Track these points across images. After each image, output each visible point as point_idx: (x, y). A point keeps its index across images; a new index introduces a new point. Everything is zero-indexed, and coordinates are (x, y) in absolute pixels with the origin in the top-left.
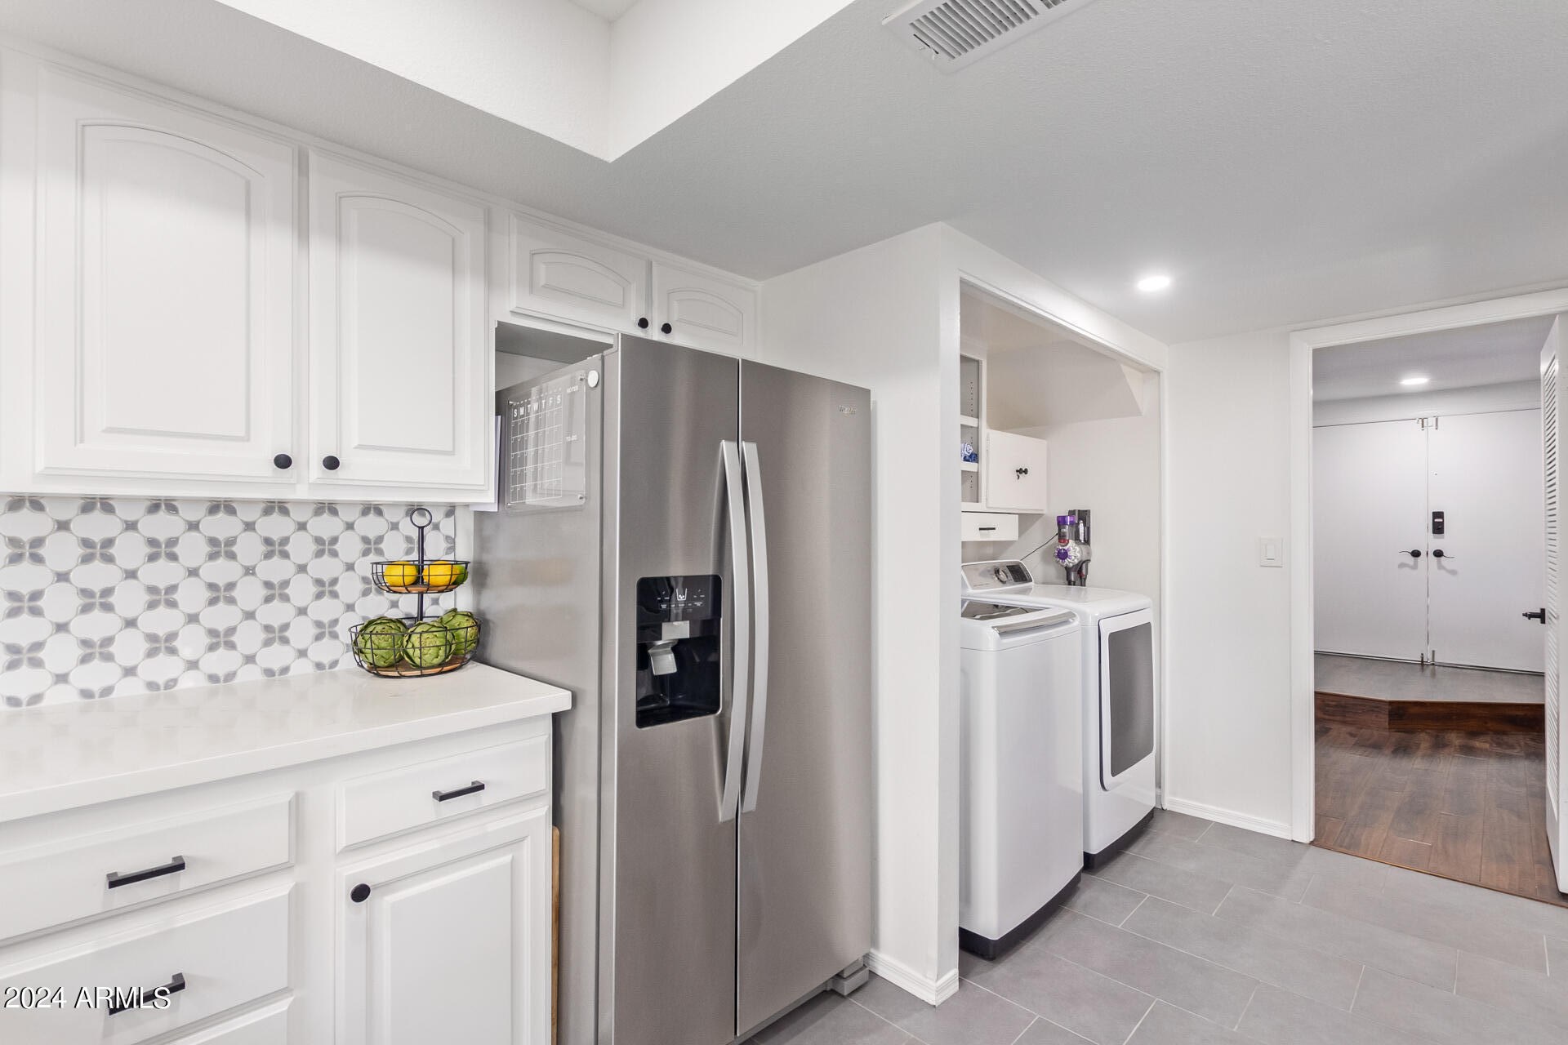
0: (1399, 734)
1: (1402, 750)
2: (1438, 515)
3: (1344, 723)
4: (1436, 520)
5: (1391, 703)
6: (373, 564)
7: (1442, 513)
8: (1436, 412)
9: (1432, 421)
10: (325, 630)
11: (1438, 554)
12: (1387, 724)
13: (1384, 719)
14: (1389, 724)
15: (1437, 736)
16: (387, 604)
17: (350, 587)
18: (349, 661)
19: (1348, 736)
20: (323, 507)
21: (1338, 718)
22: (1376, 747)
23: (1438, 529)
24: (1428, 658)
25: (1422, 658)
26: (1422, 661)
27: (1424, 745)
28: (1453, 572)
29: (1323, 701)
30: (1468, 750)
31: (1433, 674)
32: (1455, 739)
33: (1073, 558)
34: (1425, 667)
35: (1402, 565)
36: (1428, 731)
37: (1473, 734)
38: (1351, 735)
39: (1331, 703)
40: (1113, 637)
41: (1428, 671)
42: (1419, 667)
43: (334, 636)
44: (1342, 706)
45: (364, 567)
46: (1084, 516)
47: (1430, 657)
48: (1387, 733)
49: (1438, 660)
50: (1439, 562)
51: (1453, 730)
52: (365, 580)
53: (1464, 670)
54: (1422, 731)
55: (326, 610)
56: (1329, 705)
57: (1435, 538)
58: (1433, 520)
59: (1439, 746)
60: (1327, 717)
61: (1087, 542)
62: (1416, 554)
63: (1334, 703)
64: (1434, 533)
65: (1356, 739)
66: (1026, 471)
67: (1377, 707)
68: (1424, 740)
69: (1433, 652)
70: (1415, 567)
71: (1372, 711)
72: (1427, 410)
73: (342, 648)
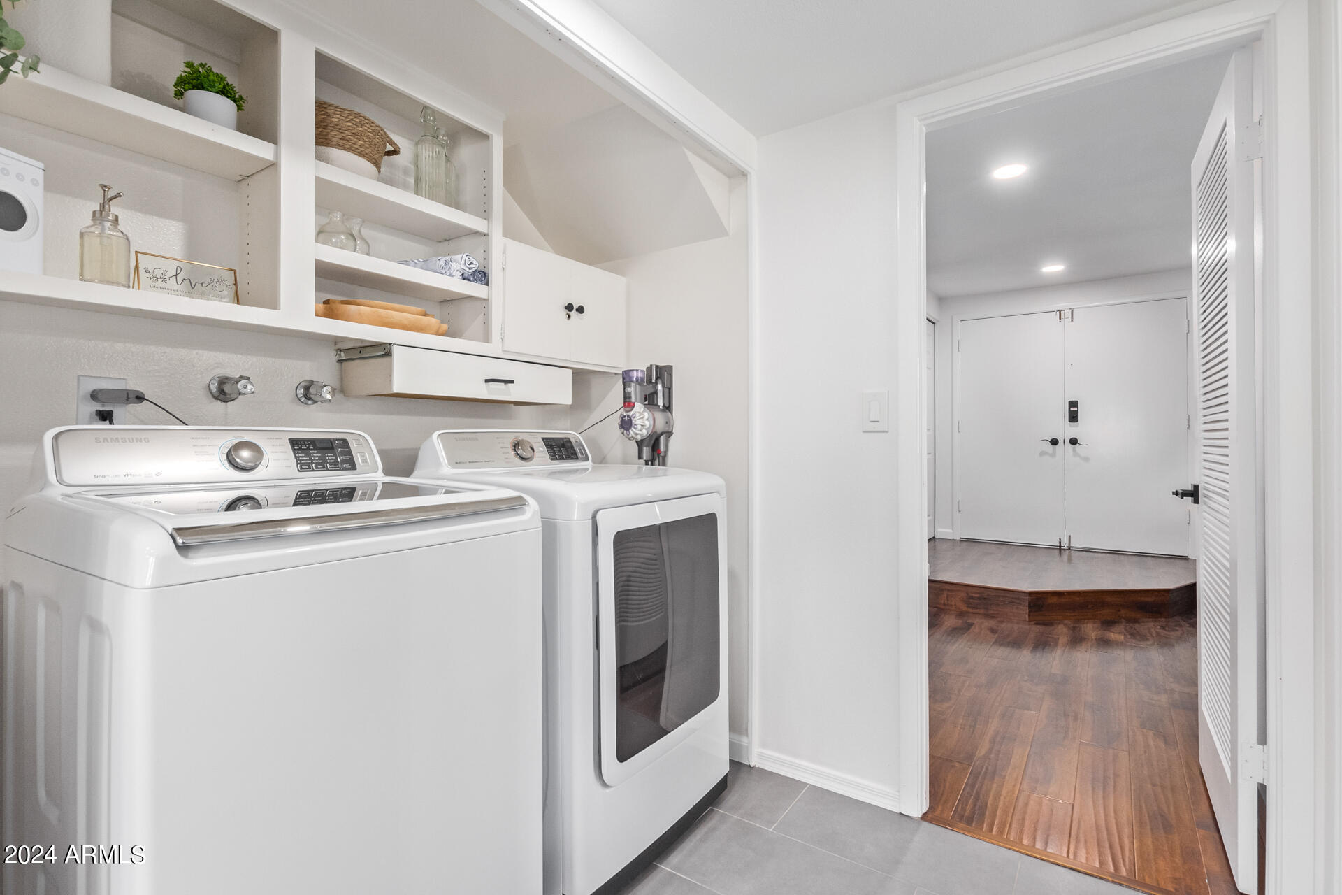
0: (1038, 626)
1: (1042, 644)
2: (1073, 404)
3: (987, 616)
4: (1072, 409)
5: (1031, 594)
7: (1077, 402)
8: (1071, 305)
9: (1068, 313)
11: (1074, 442)
12: (1027, 616)
13: (1024, 611)
14: (1029, 616)
15: (1074, 628)
19: (988, 633)
21: (982, 611)
22: (1016, 643)
23: (1074, 417)
24: (1065, 543)
25: (1060, 543)
26: (1060, 546)
27: (1063, 640)
28: (1086, 459)
29: (967, 593)
30: (1104, 643)
31: (1070, 560)
32: (1091, 629)
33: (639, 427)
34: (1062, 551)
35: (1043, 454)
36: (1066, 622)
37: (1108, 624)
38: (993, 631)
39: (973, 595)
40: (623, 540)
41: (1065, 555)
42: (1057, 552)
44: (985, 599)
46: (663, 373)
47: (1067, 542)
48: (1027, 627)
49: (1074, 544)
50: (1074, 450)
51: (1088, 619)
53: (1096, 554)
54: (1059, 624)
56: (972, 598)
57: (1070, 426)
58: (1069, 409)
59: (1076, 640)
60: (970, 610)
61: (668, 408)
62: (1054, 442)
63: (977, 596)
64: (1070, 421)
65: (997, 635)
66: (581, 310)
67: (1018, 599)
68: (1062, 631)
69: (1070, 536)
70: (1053, 455)
71: (1013, 602)
72: (1064, 302)
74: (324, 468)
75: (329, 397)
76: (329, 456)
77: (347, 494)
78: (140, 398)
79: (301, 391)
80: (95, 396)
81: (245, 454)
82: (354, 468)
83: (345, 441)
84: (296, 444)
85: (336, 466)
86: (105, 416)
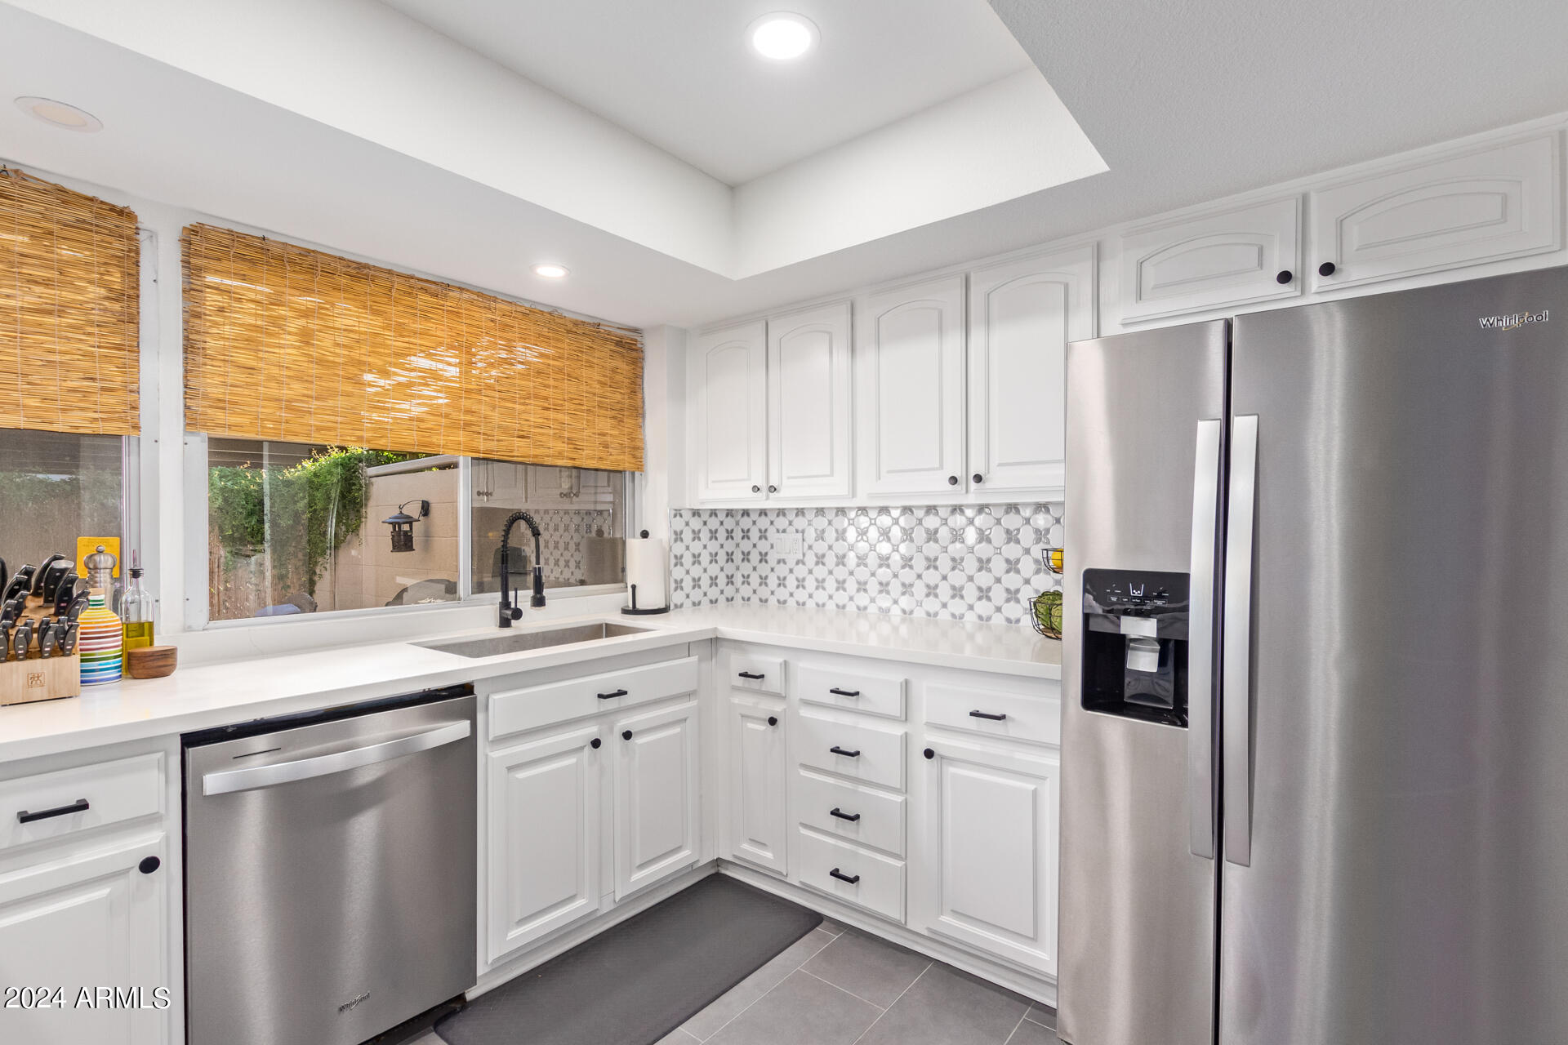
6: (1043, 550)
10: (1012, 595)
16: (1051, 582)
17: (1027, 566)
18: (1027, 621)
20: (1011, 508)
43: (1018, 601)
45: (1037, 552)
52: (1037, 561)
55: (1012, 581)
73: (1021, 611)
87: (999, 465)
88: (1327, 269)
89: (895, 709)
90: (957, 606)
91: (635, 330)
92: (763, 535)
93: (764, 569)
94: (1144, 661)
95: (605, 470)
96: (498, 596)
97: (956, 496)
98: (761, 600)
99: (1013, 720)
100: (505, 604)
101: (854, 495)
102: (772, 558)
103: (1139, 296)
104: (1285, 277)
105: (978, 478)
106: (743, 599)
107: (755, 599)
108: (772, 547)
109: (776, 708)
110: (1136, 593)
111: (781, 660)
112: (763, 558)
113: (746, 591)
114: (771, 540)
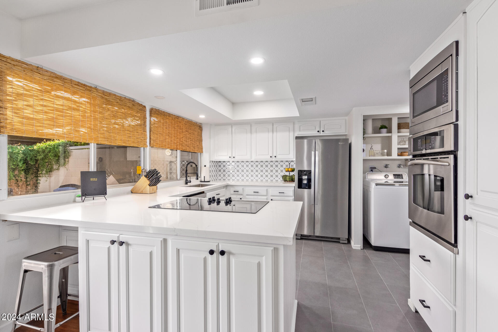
10: (277, 176)
52: (281, 170)
73: (278, 179)
74: (398, 178)
75: (402, 167)
76: (399, 177)
77: (402, 182)
78: (376, 168)
79: (398, 166)
80: (371, 168)
81: (387, 176)
82: (403, 178)
83: (402, 175)
84: (394, 175)
85: (400, 178)
86: (372, 170)
87: (279, 155)
88: (323, 131)
89: (265, 194)
90: (267, 178)
91: (201, 124)
92: (224, 166)
93: (224, 173)
94: (305, 182)
95: (191, 152)
96: (185, 178)
97: (271, 159)
98: (224, 180)
99: (285, 193)
100: (187, 180)
101: (251, 159)
102: (226, 171)
103: (300, 131)
104: (318, 131)
105: (275, 157)
106: (219, 179)
107: (222, 179)
108: (226, 168)
109: (241, 197)
110: (305, 173)
111: (242, 188)
112: (224, 171)
113: (220, 178)
114: (226, 167)
